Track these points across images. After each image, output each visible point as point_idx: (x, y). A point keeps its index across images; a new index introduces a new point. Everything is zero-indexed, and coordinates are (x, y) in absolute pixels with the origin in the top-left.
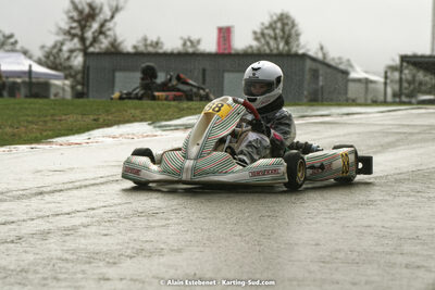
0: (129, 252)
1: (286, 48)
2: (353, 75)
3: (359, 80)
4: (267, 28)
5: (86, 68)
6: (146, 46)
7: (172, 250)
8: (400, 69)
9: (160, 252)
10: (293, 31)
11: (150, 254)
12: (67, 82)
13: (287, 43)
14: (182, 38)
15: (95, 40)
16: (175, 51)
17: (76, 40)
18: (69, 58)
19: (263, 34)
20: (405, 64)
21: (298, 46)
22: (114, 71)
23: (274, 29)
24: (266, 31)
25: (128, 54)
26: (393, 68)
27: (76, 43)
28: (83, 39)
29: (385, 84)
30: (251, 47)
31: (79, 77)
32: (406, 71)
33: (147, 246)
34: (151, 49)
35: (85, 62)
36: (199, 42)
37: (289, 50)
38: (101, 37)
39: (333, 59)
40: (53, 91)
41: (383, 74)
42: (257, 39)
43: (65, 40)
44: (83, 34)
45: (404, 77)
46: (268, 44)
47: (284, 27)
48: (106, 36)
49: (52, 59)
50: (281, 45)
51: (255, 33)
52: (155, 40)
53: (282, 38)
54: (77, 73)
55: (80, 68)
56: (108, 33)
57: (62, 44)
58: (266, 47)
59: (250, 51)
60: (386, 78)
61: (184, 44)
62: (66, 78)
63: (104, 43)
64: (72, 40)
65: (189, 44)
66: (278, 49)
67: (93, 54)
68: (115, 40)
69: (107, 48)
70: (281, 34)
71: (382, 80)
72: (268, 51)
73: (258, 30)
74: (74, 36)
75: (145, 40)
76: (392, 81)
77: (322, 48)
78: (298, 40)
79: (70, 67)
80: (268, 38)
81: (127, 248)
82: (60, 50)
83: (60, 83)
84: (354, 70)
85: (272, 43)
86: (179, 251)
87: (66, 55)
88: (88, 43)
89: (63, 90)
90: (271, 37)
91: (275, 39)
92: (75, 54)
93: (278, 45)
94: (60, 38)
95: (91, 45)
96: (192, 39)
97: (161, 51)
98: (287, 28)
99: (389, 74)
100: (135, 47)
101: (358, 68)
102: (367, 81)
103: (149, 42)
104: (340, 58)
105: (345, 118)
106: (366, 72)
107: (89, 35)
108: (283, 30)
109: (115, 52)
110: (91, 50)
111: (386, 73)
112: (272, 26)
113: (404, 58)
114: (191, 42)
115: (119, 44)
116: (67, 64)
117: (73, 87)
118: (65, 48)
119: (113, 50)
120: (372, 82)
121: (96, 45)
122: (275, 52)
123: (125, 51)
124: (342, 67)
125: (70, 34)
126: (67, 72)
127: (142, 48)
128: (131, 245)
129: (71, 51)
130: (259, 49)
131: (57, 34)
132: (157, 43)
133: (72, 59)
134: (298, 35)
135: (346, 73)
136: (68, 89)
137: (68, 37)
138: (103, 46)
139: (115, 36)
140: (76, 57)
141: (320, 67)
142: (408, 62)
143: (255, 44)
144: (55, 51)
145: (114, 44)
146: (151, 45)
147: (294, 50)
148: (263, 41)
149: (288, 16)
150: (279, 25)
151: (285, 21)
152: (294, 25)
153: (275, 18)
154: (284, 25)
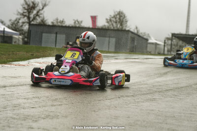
0: (43, 116)
1: (121, 27)
2: (150, 41)
3: (152, 43)
4: (113, 18)
5: (29, 31)
6: (57, 22)
7: (63, 116)
8: (172, 39)
9: (57, 117)
10: (124, 20)
11: (52, 118)
12: (21, 37)
13: (121, 25)
14: (74, 20)
15: (34, 18)
16: (71, 26)
17: (26, 18)
18: (22, 26)
19: (110, 20)
20: (173, 37)
21: (126, 26)
22: (42, 33)
23: (116, 18)
24: (112, 19)
25: (49, 26)
26: (168, 39)
27: (26, 19)
28: (29, 18)
29: (164, 46)
30: (105, 26)
31: (26, 35)
32: (174, 41)
33: (51, 114)
34: (59, 24)
35: (29, 28)
36: (81, 22)
38: (37, 17)
39: (142, 33)
40: (14, 40)
41: (164, 42)
42: (108, 22)
43: (21, 18)
44: (29, 15)
45: (173, 43)
47: (120, 17)
48: (39, 17)
49: (15, 26)
50: (119, 26)
51: (107, 19)
52: (62, 20)
53: (119, 22)
54: (25, 33)
55: (27, 31)
56: (40, 15)
57: (19, 19)
58: (111, 26)
59: (104, 27)
60: (165, 43)
61: (75, 23)
62: (20, 35)
63: (39, 20)
64: (24, 18)
65: (77, 22)
67: (33, 25)
68: (43, 19)
69: (40, 23)
70: (119, 20)
71: (163, 44)
72: (112, 28)
73: (109, 18)
74: (25, 16)
75: (57, 20)
76: (167, 45)
77: (137, 28)
78: (126, 23)
79: (23, 30)
80: (113, 22)
81: (43, 114)
82: (18, 22)
83: (18, 37)
84: (151, 39)
85: (114, 24)
86: (66, 117)
87: (21, 24)
88: (31, 19)
89: (19, 40)
90: (114, 22)
91: (116, 22)
92: (25, 24)
93: (117, 25)
94: (19, 17)
95: (32, 20)
96: (78, 20)
97: (64, 25)
98: (121, 18)
99: (166, 41)
100: (52, 23)
101: (152, 38)
102: (156, 44)
103: (59, 21)
104: (144, 33)
105: (145, 60)
106: (156, 40)
107: (32, 16)
108: (120, 19)
109: (43, 24)
110: (32, 23)
111: (165, 41)
112: (115, 17)
113: (173, 35)
114: (78, 22)
115: (45, 21)
116: (21, 28)
117: (23, 39)
118: (20, 21)
119: (42, 23)
120: (158, 44)
121: (35, 21)
122: (116, 28)
123: (48, 24)
124: (145, 37)
125: (23, 15)
126: (21, 32)
127: (55, 23)
128: (44, 113)
129: (23, 23)
130: (108, 27)
131: (18, 15)
132: (62, 21)
133: (23, 26)
134: (126, 21)
135: (147, 40)
136: (21, 40)
137: (22, 16)
138: (38, 21)
139: (44, 17)
140: (25, 26)
141: (135, 36)
142: (175, 36)
143: (107, 24)
144: (16, 22)
145: (43, 21)
146: (60, 22)
147: (124, 28)
148: (110, 23)
149: (122, 13)
150: (118, 16)
151: (121, 15)
152: (125, 17)
153: (116, 13)
154: (120, 16)
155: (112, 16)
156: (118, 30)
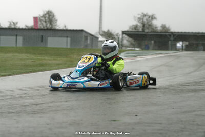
1: (51, 26)
4: (42, 17)
10: (53, 19)
13: (51, 24)
21: (56, 25)
23: (45, 18)
24: (41, 18)
37: (52, 27)
46: (42, 24)
50: (48, 25)
53: (49, 22)
58: (41, 25)
66: (46, 26)
70: (48, 20)
72: (42, 27)
78: (56, 22)
80: (42, 22)
85: (44, 23)
90: (44, 21)
91: (46, 22)
93: (47, 25)
98: (51, 17)
108: (49, 18)
112: (44, 16)
122: (45, 28)
134: (56, 20)
147: (54, 27)
149: (51, 12)
150: (47, 16)
151: (50, 14)
152: (54, 16)
153: (45, 13)
154: (49, 16)
155: (42, 15)
156: (47, 29)
